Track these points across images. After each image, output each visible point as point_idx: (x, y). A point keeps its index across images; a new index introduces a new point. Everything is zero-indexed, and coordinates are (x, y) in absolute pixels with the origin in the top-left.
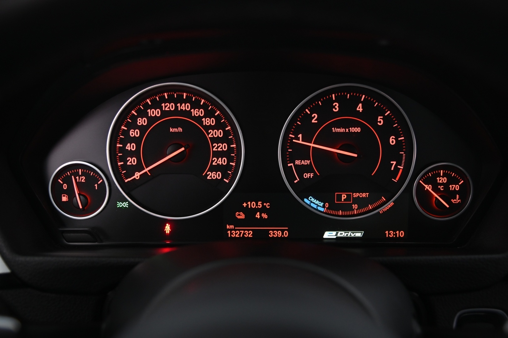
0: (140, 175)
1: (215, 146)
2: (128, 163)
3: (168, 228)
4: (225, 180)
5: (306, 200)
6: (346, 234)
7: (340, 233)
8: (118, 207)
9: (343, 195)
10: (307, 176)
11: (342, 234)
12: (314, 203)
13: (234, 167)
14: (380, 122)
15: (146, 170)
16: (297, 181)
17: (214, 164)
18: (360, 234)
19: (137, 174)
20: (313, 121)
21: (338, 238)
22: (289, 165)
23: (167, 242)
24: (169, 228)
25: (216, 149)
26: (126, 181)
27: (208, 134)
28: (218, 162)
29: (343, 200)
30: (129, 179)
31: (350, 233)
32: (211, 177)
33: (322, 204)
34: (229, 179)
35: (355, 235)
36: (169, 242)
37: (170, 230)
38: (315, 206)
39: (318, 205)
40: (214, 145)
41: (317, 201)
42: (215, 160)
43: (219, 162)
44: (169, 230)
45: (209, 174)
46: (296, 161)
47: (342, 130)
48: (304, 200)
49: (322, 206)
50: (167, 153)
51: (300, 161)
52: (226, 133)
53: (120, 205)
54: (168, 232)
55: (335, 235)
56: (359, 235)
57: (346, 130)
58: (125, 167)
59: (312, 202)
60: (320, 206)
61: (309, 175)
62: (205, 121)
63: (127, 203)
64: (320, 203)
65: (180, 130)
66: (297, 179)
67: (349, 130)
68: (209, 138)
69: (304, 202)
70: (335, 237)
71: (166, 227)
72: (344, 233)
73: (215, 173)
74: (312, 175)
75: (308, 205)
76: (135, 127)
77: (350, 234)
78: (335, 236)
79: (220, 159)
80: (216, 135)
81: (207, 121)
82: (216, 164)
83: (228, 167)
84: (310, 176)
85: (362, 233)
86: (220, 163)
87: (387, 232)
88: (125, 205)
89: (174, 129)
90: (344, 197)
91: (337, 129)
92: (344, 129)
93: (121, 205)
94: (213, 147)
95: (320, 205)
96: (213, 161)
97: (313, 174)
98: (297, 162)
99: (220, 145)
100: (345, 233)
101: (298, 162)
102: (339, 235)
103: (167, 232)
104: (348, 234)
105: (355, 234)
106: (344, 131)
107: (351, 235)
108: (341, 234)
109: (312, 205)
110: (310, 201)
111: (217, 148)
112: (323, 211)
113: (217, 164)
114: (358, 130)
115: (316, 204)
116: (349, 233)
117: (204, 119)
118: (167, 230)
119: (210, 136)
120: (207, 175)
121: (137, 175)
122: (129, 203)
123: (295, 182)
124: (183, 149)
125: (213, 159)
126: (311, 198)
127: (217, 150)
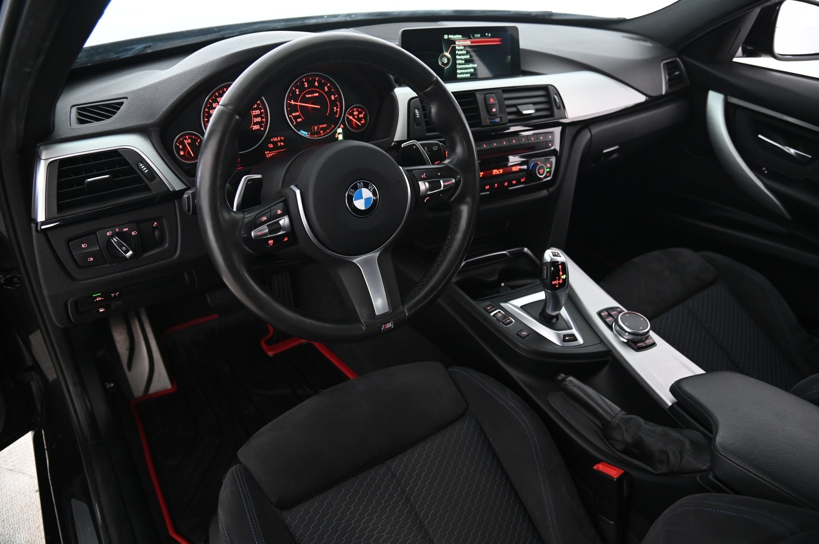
4: (262, 129)
9: (315, 127)
10: (299, 120)
13: (265, 121)
14: (326, 89)
17: (255, 121)
20: (297, 93)
22: (290, 116)
28: (257, 120)
29: (316, 130)
32: (255, 128)
34: (264, 128)
40: (253, 112)
45: (253, 127)
47: (310, 96)
51: (295, 113)
67: (314, 95)
73: (256, 126)
74: (301, 119)
79: (257, 118)
83: (262, 122)
91: (308, 95)
96: (254, 120)
99: (256, 112)
101: (293, 114)
106: (312, 96)
114: (317, 94)
123: (294, 124)
127: (255, 114)
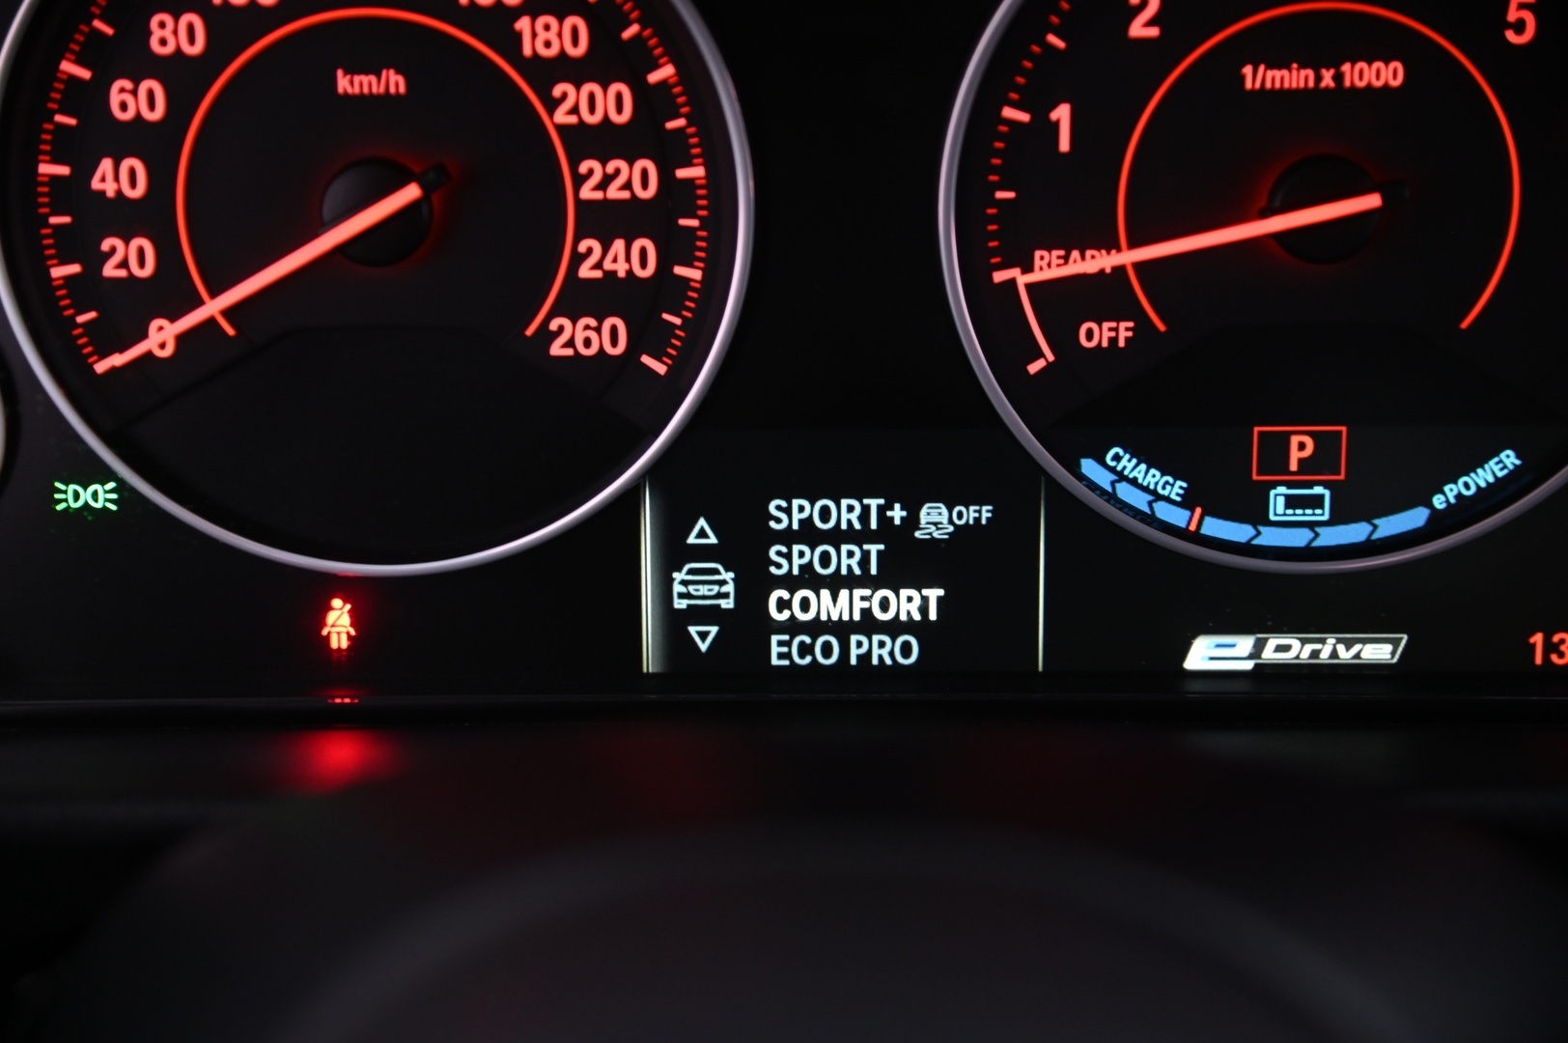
0: (181, 339)
1: (591, 172)
2: (109, 270)
3: (339, 623)
4: (646, 359)
5: (1088, 467)
6: (1309, 648)
7: (1273, 642)
8: (60, 507)
9: (1295, 440)
10: (1098, 334)
11: (1288, 649)
12: (1134, 482)
13: (694, 290)
14: (1519, 27)
15: (213, 308)
16: (1039, 365)
17: (585, 272)
18: (1388, 648)
19: (161, 328)
20: (1138, 29)
21: (1264, 673)
22: (999, 277)
23: (338, 701)
24: (346, 620)
25: (596, 188)
26: (101, 367)
27: (552, 105)
28: (608, 265)
29: (1294, 466)
30: (117, 360)
31: (1331, 641)
32: (570, 343)
33: (1176, 489)
34: (670, 356)
35: (1357, 656)
36: (347, 700)
37: (353, 632)
38: (1139, 500)
39: (1154, 493)
40: (583, 168)
41: (1153, 471)
42: (590, 251)
43: (615, 260)
44: (348, 633)
45: (561, 329)
46: (1038, 254)
47: (1297, 78)
48: (1079, 466)
49: (1178, 499)
50: (327, 211)
51: (1062, 253)
52: (651, 103)
53: (72, 496)
54: (344, 644)
55: (1246, 654)
56: (1378, 652)
57: (1318, 78)
58: (89, 288)
59: (1121, 477)
60: (1168, 499)
61: (1110, 329)
62: (534, 35)
63: (111, 485)
64: (1167, 483)
65: (395, 82)
66: (1043, 355)
67: (1338, 78)
68: (560, 128)
69: (1081, 478)
70: (1249, 665)
71: (331, 617)
72: (1296, 644)
73: (593, 323)
74: (1127, 329)
75: (1102, 492)
76: (141, 64)
77: (1331, 649)
78: (1250, 657)
79: (619, 245)
80: (592, 110)
81: (542, 36)
82: (598, 274)
83: (664, 289)
84: (1113, 334)
85: (1395, 643)
86: (621, 269)
87: (1538, 639)
88: (100, 496)
89: (357, 79)
90: (1302, 446)
91: (1270, 74)
92: (1310, 73)
93: (77, 496)
94: (579, 180)
95: (1166, 493)
96: (578, 259)
97: (1131, 324)
98: (1042, 258)
99: (617, 172)
100: (1304, 642)
101: (1049, 266)
102: (1269, 654)
103: (334, 645)
104: (1318, 646)
105: (1357, 648)
106: (1311, 84)
107: (1334, 654)
108: (1280, 649)
109: (1125, 492)
110: (1112, 470)
111: (603, 185)
112: (1183, 525)
113: (606, 273)
114: (1389, 74)
115: (1145, 489)
116: (1323, 641)
117: (523, 24)
118: (334, 630)
119: (561, 116)
120: (547, 336)
121: (162, 337)
122: (122, 487)
123: (1034, 368)
124: (411, 192)
125: (582, 247)
126: (1117, 458)
127: (598, 195)
